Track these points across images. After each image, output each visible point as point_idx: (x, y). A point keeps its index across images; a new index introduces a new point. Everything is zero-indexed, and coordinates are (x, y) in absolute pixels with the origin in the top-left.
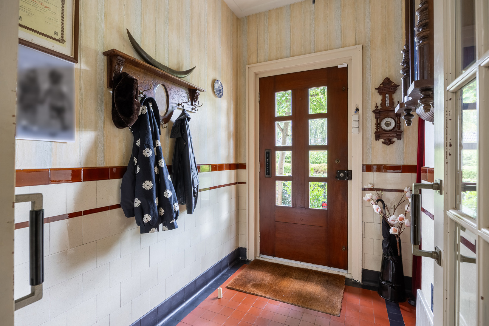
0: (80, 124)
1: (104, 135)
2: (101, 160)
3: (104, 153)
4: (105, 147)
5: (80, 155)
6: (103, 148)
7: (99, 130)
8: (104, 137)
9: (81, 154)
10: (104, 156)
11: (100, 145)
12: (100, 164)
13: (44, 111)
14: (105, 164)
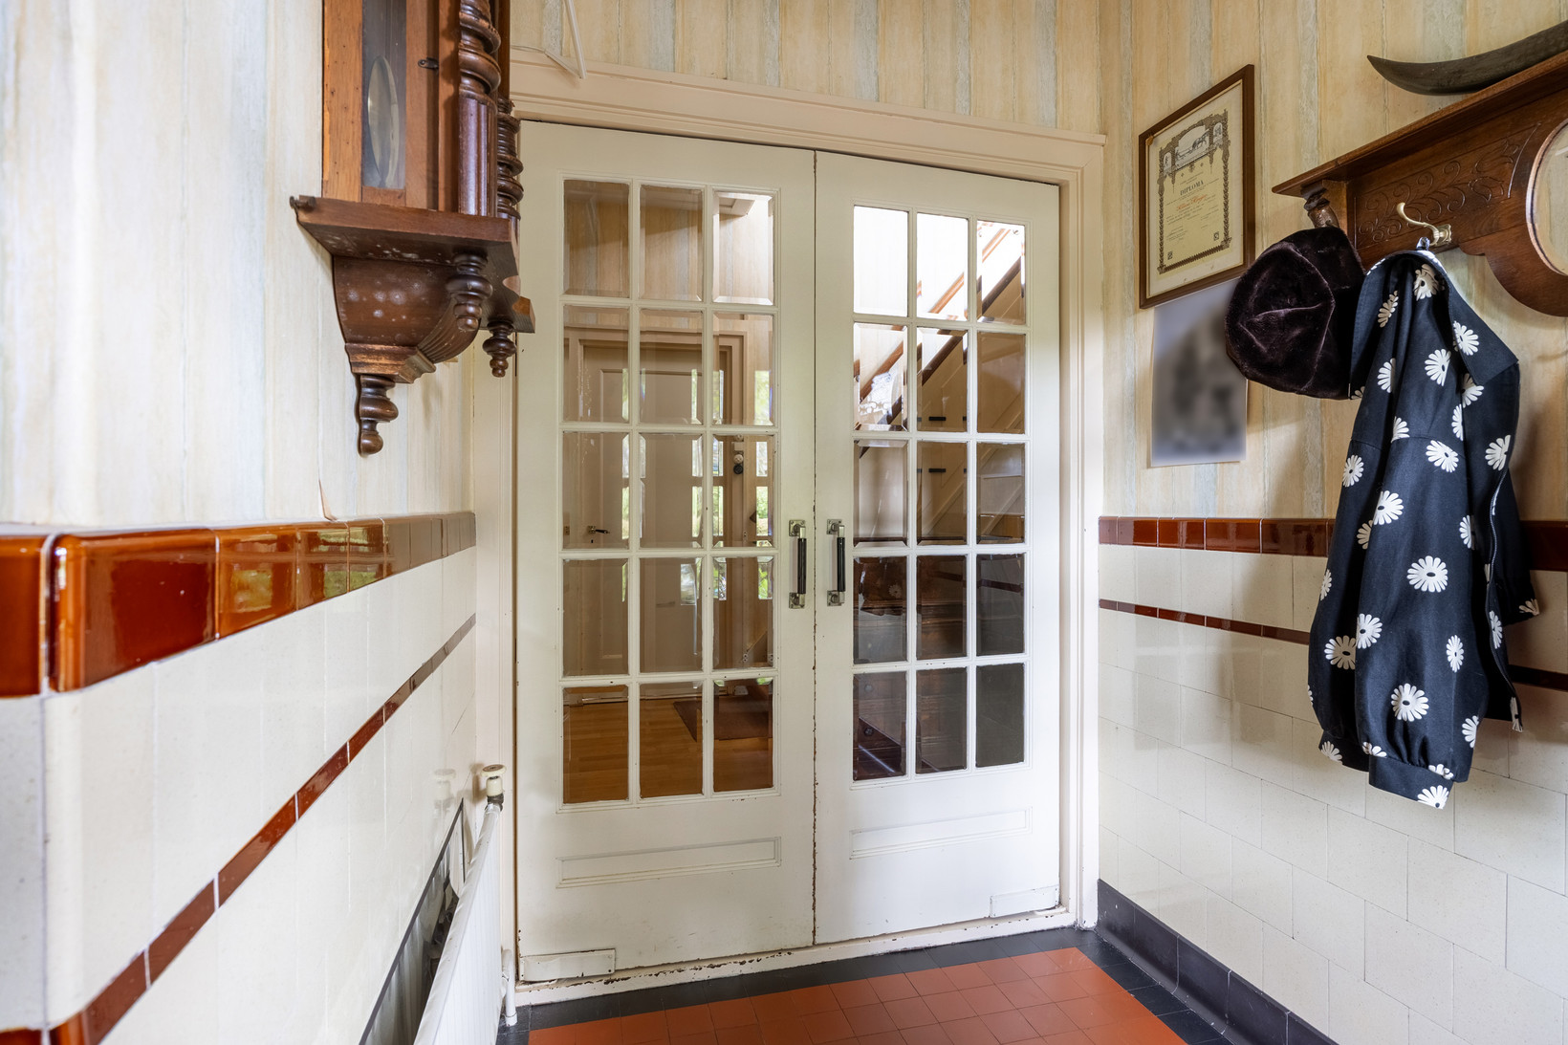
0: (1264, 413)
1: (1322, 428)
2: (1314, 499)
3: (1323, 479)
4: (1325, 461)
5: (1265, 488)
6: (1319, 466)
7: (1309, 415)
8: (1322, 432)
9: (1267, 486)
10: (1323, 488)
11: (1311, 458)
12: (1313, 511)
13: (1204, 403)
14: (1325, 511)
